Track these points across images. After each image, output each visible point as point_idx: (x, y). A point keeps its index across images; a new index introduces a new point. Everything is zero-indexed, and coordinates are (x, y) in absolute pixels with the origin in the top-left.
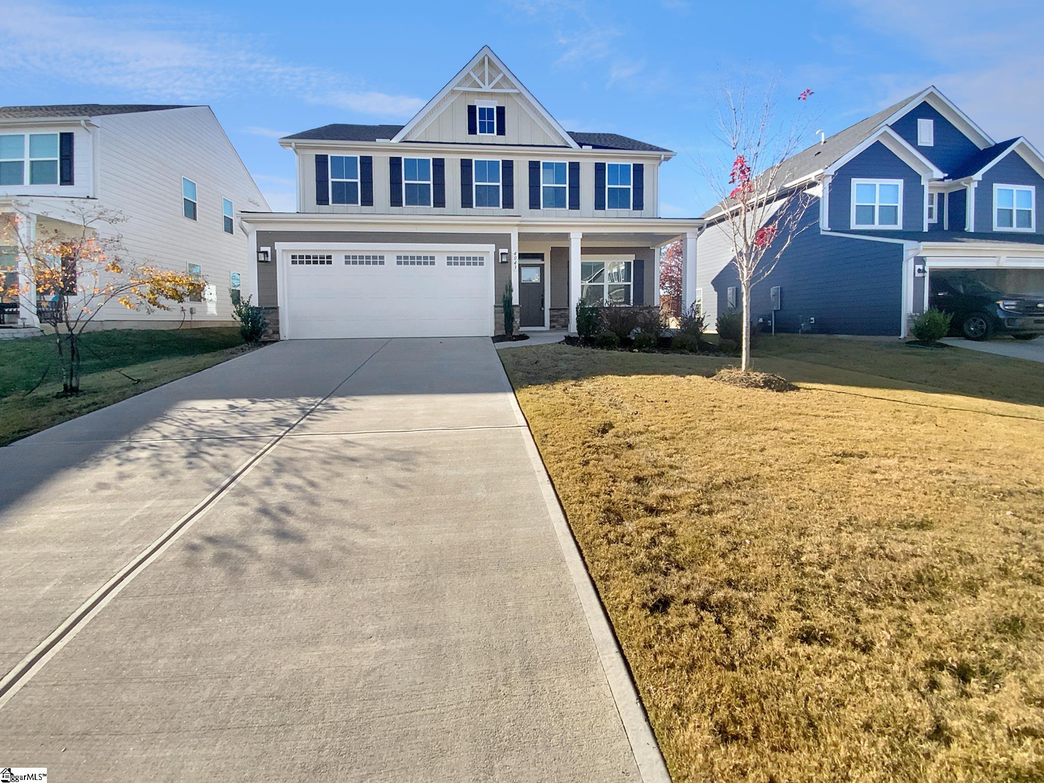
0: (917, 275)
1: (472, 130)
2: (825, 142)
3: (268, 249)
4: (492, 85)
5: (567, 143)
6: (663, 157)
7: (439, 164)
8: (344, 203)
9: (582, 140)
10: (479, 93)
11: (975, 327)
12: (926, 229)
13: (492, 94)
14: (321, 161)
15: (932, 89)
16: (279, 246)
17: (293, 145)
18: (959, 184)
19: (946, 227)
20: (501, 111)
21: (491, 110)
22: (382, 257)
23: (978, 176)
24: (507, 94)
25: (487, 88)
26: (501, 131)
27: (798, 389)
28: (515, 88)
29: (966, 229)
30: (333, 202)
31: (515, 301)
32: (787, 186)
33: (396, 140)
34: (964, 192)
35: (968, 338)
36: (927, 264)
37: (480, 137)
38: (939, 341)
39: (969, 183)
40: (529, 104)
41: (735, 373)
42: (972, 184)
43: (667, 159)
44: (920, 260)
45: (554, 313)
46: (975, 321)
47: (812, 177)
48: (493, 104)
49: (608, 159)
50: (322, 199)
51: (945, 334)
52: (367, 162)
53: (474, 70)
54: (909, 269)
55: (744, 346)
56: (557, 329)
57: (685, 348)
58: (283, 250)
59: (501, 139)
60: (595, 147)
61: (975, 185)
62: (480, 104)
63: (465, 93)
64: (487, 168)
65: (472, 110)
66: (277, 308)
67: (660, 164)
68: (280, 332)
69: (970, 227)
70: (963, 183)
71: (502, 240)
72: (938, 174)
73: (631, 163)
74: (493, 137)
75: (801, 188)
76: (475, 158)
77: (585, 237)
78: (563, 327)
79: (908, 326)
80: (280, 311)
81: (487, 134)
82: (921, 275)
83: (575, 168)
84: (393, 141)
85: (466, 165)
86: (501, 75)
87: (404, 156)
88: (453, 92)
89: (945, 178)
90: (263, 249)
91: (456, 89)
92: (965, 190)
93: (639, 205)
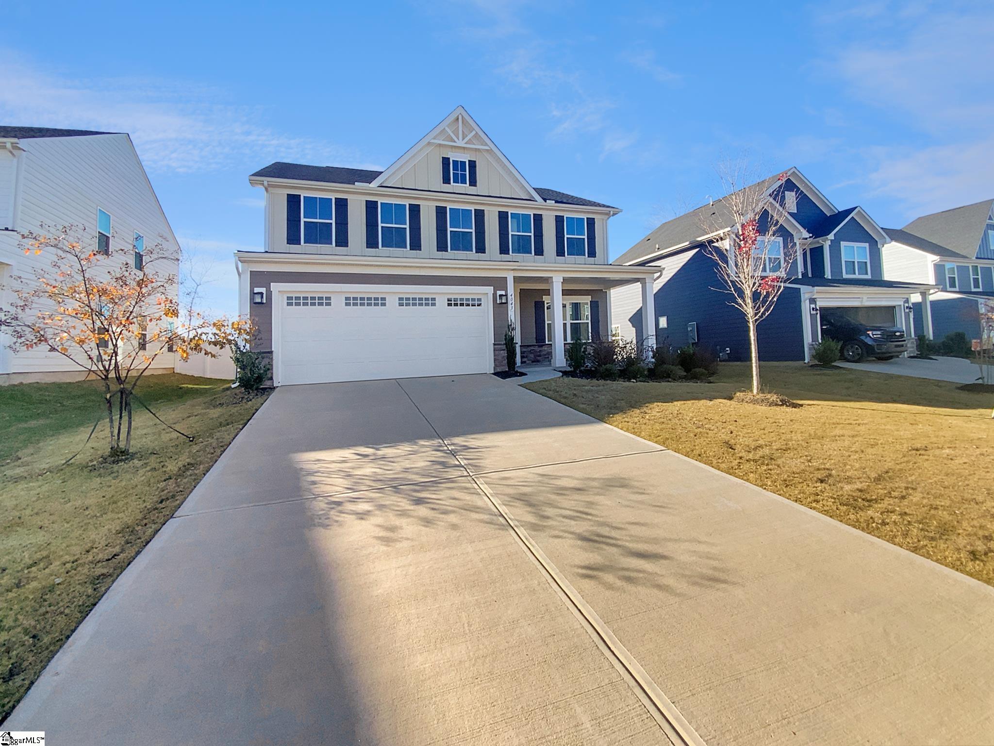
0: (812, 312)
1: (446, 180)
2: (712, 205)
3: (263, 290)
4: (466, 140)
5: (534, 198)
6: (612, 213)
7: (415, 210)
8: (317, 243)
9: (546, 194)
10: (452, 147)
11: (853, 352)
12: (800, 277)
13: (464, 148)
14: (293, 201)
15: (794, 170)
16: (276, 287)
17: (266, 183)
18: (818, 242)
19: (810, 275)
20: (472, 164)
21: (463, 163)
22: (384, 299)
23: (831, 236)
24: (476, 150)
25: (460, 143)
26: (473, 183)
27: (802, 405)
28: (486, 145)
29: (825, 276)
30: (305, 243)
31: (518, 339)
32: (699, 239)
33: (374, 185)
34: (821, 248)
35: (849, 361)
36: (817, 303)
37: (453, 186)
38: (833, 364)
39: (825, 242)
40: (498, 160)
41: (749, 396)
42: (827, 242)
43: (614, 214)
44: (813, 301)
45: (525, 350)
46: (852, 347)
47: (721, 232)
48: (465, 158)
49: (567, 213)
50: (293, 238)
51: (838, 358)
52: (342, 204)
53: (448, 126)
54: (806, 308)
55: (754, 373)
56: (528, 364)
57: (669, 377)
58: (279, 291)
59: (472, 190)
60: (557, 202)
61: (829, 243)
62: (454, 156)
63: (440, 145)
64: (460, 216)
65: (446, 161)
66: (271, 352)
67: (608, 218)
68: (274, 378)
69: (828, 275)
70: (821, 241)
71: (499, 283)
72: (805, 234)
73: (585, 216)
74: (466, 187)
75: (711, 242)
76: (449, 206)
77: (565, 281)
78: (533, 362)
79: (810, 353)
80: (275, 355)
81: (460, 185)
82: (814, 312)
83: (538, 219)
84: (372, 185)
85: (441, 212)
86: (474, 133)
87: (380, 201)
88: (429, 143)
89: (810, 237)
90: (257, 290)
91: (432, 141)
92: (822, 247)
93: (592, 254)
